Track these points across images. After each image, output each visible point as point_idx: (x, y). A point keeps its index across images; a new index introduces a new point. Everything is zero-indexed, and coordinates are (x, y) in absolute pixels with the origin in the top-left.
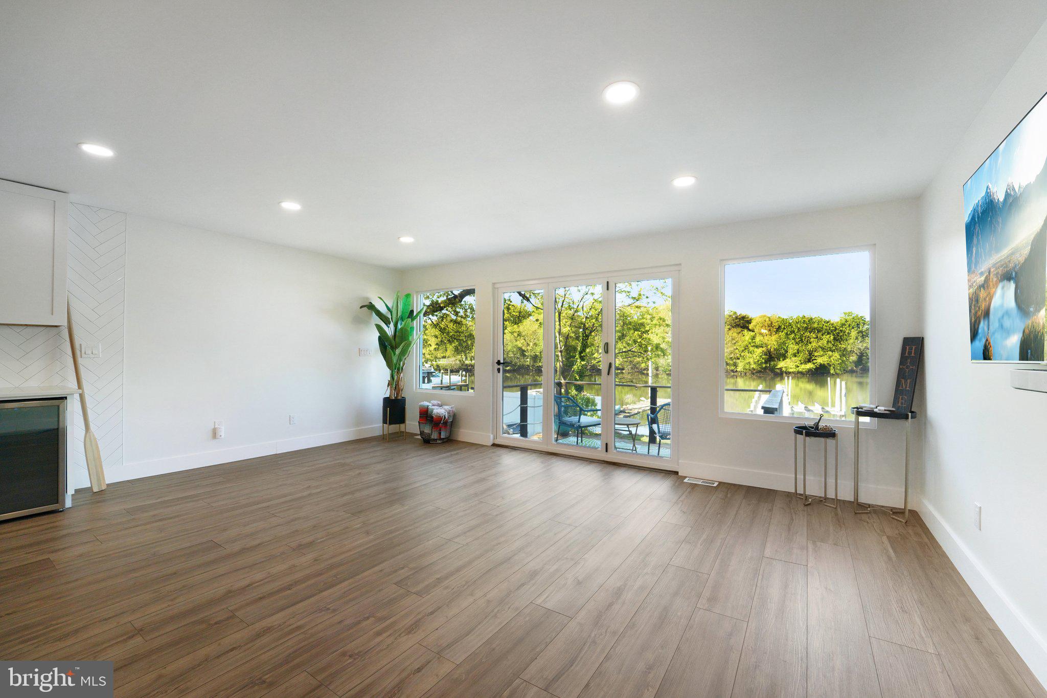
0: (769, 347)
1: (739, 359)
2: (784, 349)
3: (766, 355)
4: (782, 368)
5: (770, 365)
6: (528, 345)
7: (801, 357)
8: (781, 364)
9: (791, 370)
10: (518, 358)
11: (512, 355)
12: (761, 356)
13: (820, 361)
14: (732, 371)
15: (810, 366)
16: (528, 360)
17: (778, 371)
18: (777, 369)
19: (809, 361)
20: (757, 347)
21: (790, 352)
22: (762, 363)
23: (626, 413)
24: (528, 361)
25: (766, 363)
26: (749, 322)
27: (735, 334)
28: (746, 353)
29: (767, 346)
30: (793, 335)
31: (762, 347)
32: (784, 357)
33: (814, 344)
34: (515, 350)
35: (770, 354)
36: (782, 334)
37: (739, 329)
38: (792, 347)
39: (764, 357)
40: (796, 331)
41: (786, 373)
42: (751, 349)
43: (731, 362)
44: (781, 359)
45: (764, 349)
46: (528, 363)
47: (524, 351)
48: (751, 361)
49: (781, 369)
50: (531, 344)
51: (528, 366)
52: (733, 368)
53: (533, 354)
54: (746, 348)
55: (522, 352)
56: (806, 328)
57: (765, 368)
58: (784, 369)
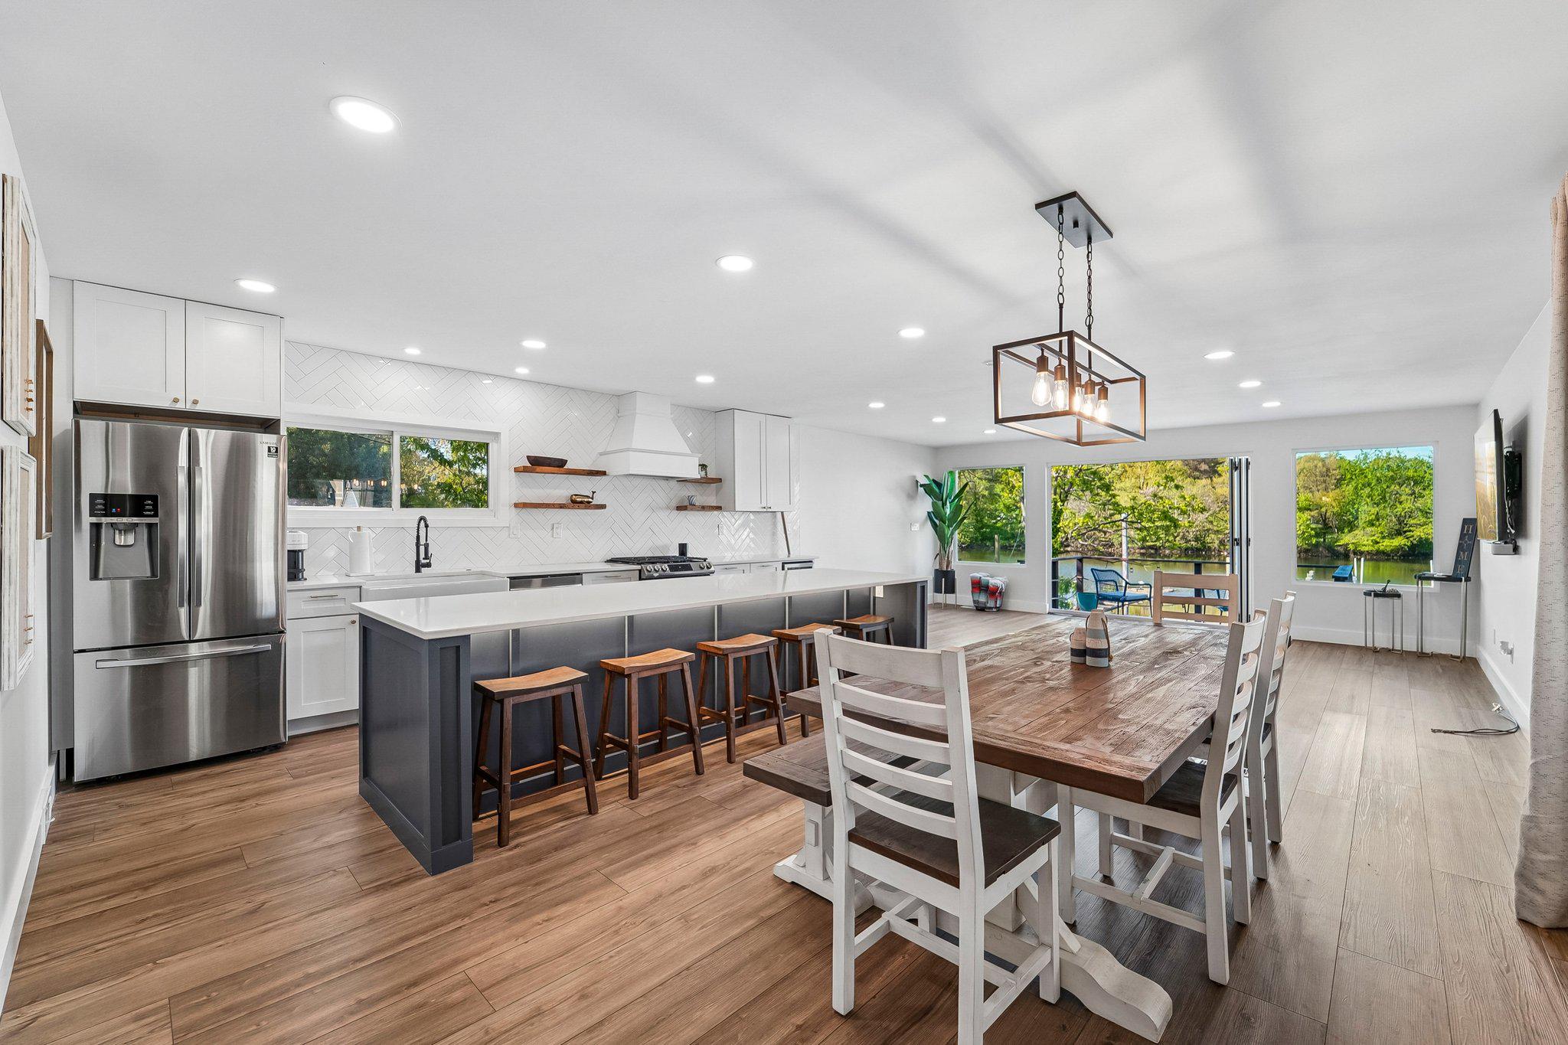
0: (1324, 510)
2: (1351, 514)
3: (1317, 523)
4: (1348, 544)
5: (1324, 540)
7: (1384, 526)
8: (1347, 539)
9: (1364, 549)
12: (1308, 525)
15: (1399, 541)
17: (1341, 550)
18: (1340, 546)
19: (1399, 533)
21: (1363, 518)
22: (1311, 536)
25: (1317, 535)
29: (1319, 507)
30: (1367, 490)
31: (1311, 510)
32: (1352, 526)
33: (1408, 505)
35: (1324, 521)
36: (1348, 490)
38: (1366, 510)
39: (1313, 526)
40: (1374, 482)
41: (1355, 553)
44: (1346, 530)
45: (1315, 513)
49: (1345, 546)
56: (1393, 479)
57: (1317, 545)
58: (1351, 547)
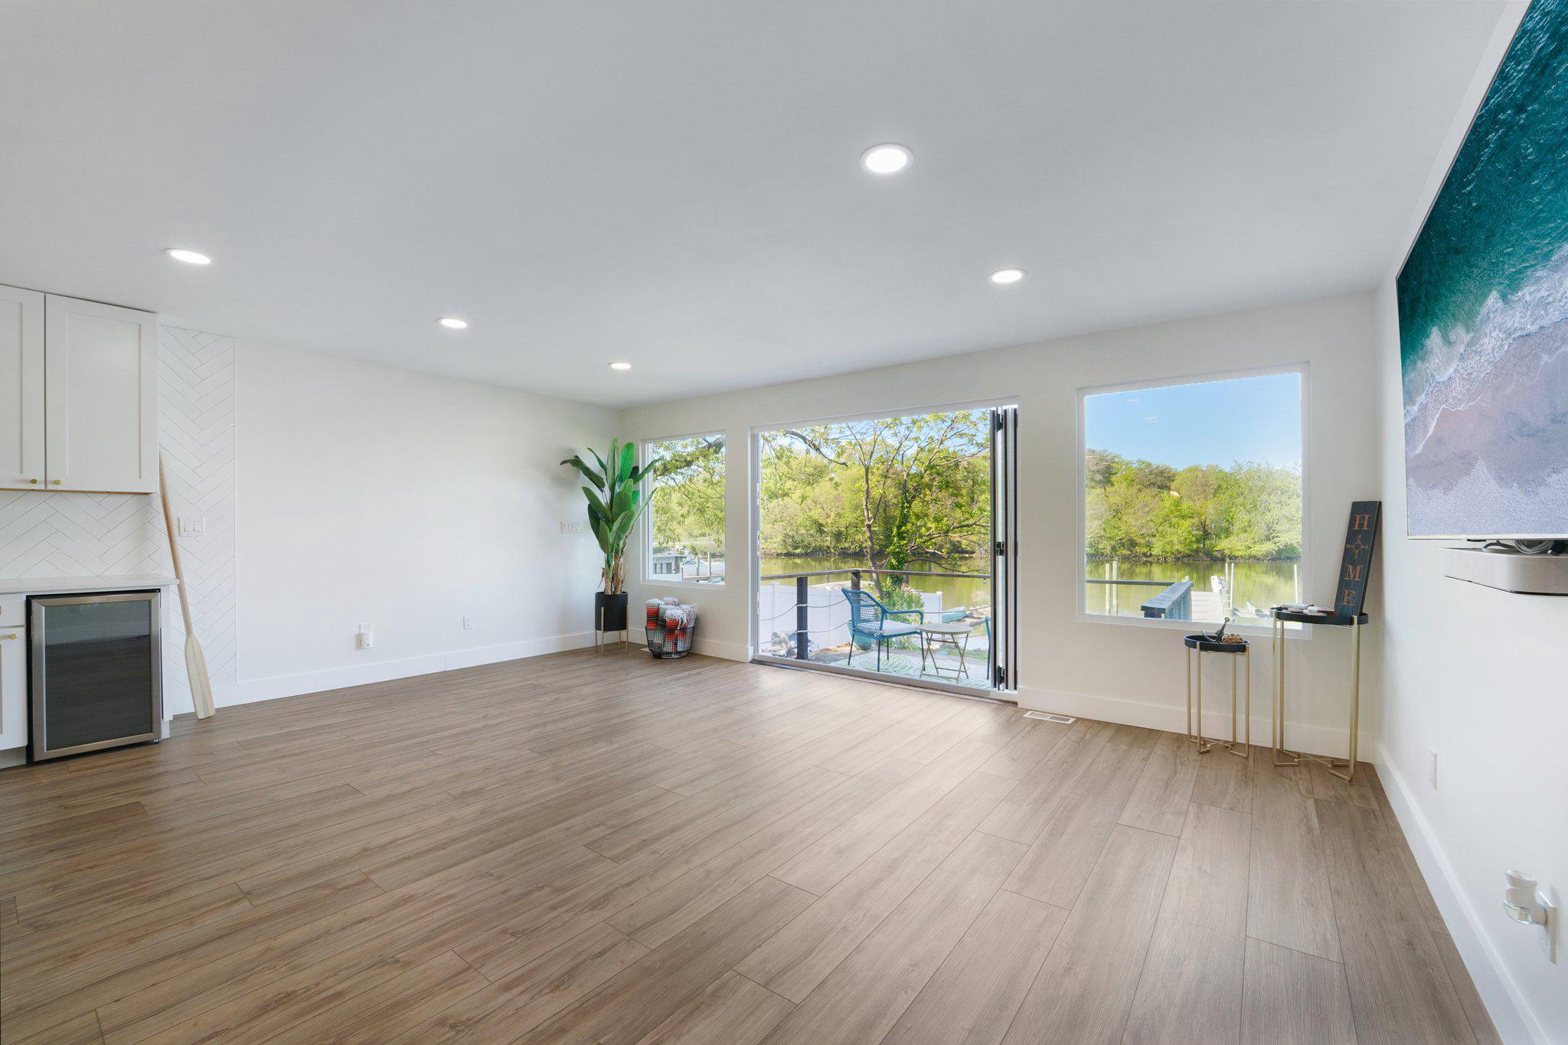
0: (1203, 517)
1: (1154, 536)
2: (1227, 521)
3: (1198, 530)
4: (1224, 549)
5: (1204, 546)
6: (828, 516)
7: (1255, 532)
8: (1223, 545)
9: (1238, 554)
10: (812, 536)
11: (804, 532)
12: (1189, 532)
14: (1145, 554)
15: (1269, 547)
16: (828, 538)
17: (1219, 555)
18: (1217, 551)
19: (1268, 539)
20: (1183, 517)
21: (1238, 525)
22: (1192, 542)
23: (973, 618)
24: (828, 541)
25: (1198, 542)
26: (1171, 479)
27: (1148, 499)
28: (1166, 527)
29: (1199, 515)
30: (1241, 499)
31: (1192, 517)
32: (1227, 532)
34: (808, 523)
35: (1204, 528)
37: (1155, 490)
38: (1241, 518)
39: (1194, 532)
41: (1230, 558)
42: (1174, 520)
43: (1142, 541)
44: (1223, 537)
45: (1195, 521)
46: (828, 543)
47: (821, 525)
48: (1175, 539)
49: (1221, 551)
50: (832, 515)
51: (828, 548)
52: (1145, 550)
53: (834, 530)
54: (1166, 519)
55: (820, 528)
57: (1197, 551)
58: (1227, 552)
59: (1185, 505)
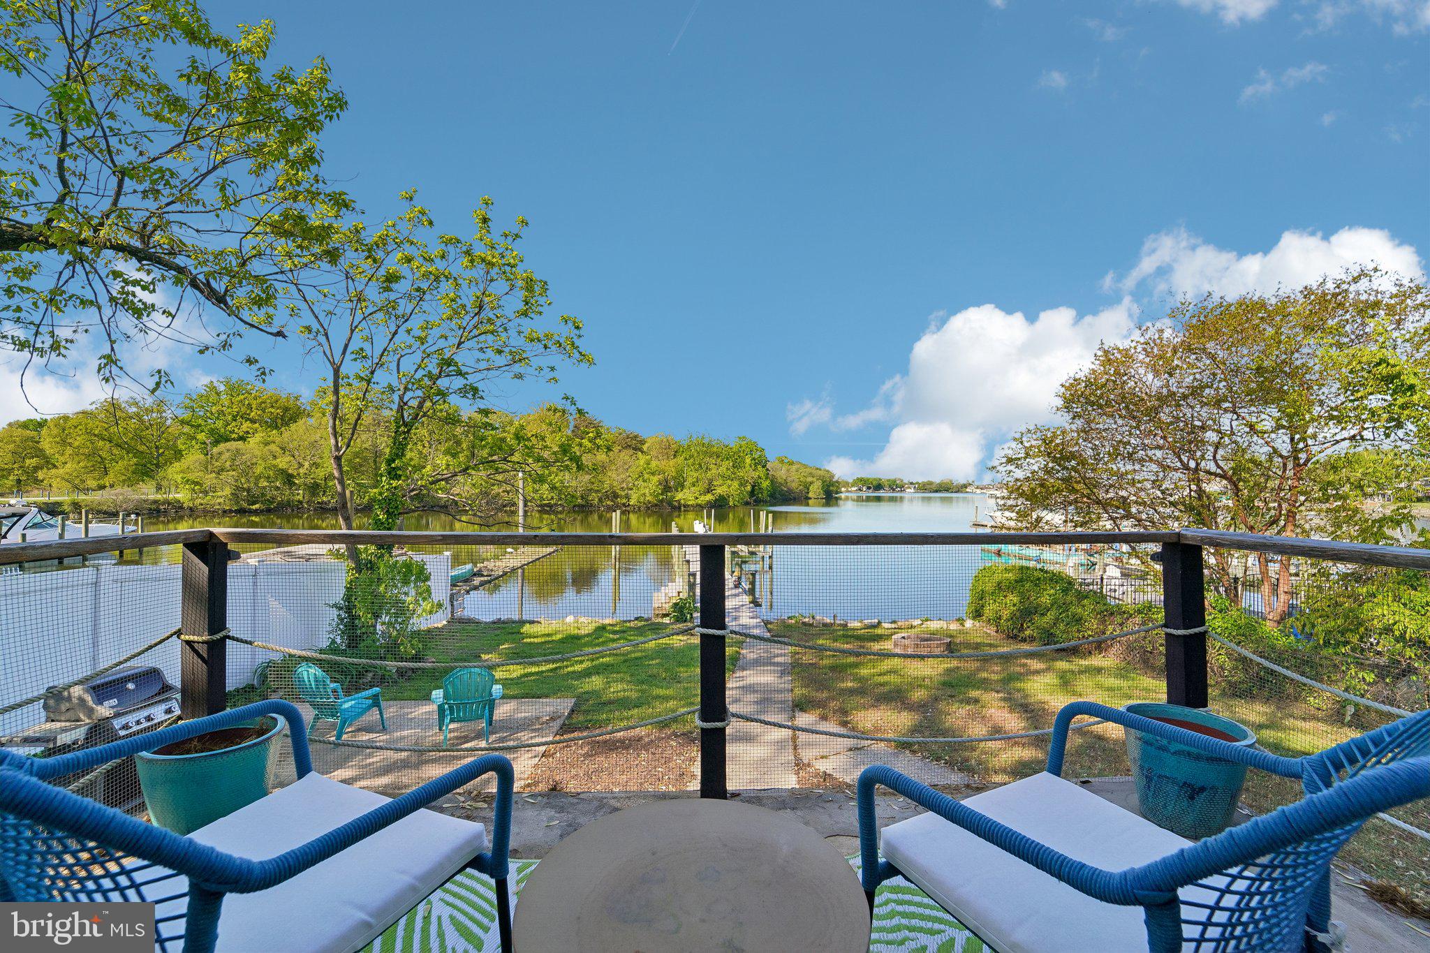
0: (666, 474)
1: (631, 489)
2: (682, 477)
3: (663, 484)
5: (667, 497)
6: (301, 465)
7: (702, 486)
8: (679, 496)
9: (690, 503)
10: (277, 488)
11: (266, 484)
12: (657, 486)
13: (720, 491)
14: (624, 504)
15: (709, 497)
16: (301, 492)
18: (675, 501)
19: (709, 491)
20: (653, 474)
21: (690, 480)
22: (658, 494)
24: (300, 495)
25: (662, 494)
26: (643, 442)
27: (627, 458)
28: (640, 482)
29: (663, 473)
30: (692, 460)
31: (659, 474)
32: (683, 487)
33: (714, 471)
34: (271, 473)
35: (667, 482)
36: (680, 459)
37: (632, 451)
38: (691, 475)
39: (660, 486)
40: (696, 454)
41: (686, 507)
42: (646, 476)
43: (623, 493)
44: (679, 490)
45: (661, 476)
46: (300, 498)
47: (291, 476)
48: (647, 491)
49: (679, 501)
50: (307, 464)
51: (300, 502)
52: (624, 501)
53: (309, 481)
54: (641, 475)
55: (289, 479)
56: (706, 452)
57: (662, 501)
58: (682, 502)
59: (654, 464)
